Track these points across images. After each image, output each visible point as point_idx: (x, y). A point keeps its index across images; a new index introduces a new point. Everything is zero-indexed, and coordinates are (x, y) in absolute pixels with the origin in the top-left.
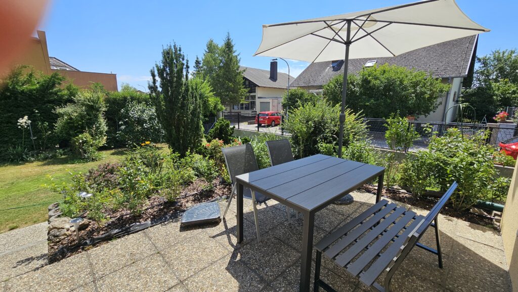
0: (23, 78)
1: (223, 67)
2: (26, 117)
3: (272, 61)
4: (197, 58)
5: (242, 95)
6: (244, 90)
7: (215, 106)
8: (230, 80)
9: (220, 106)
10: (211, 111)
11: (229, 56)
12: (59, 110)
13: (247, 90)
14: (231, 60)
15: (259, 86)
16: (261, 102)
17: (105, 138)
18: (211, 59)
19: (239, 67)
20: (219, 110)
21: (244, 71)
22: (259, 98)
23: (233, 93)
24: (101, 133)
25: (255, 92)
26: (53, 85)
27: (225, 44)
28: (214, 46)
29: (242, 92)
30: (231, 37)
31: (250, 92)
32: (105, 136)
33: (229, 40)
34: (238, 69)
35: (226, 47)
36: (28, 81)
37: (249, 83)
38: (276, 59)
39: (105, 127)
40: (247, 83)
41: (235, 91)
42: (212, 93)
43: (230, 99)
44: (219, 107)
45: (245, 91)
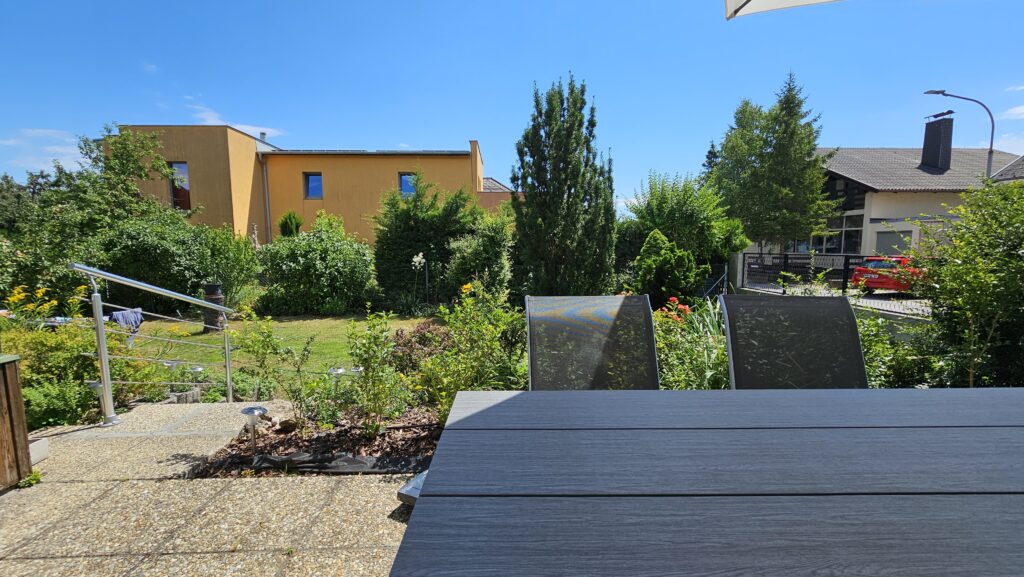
0: (427, 201)
1: (770, 155)
2: (421, 254)
3: (933, 119)
4: (713, 146)
5: (820, 216)
6: (823, 204)
7: (728, 240)
8: (784, 183)
9: (740, 238)
10: (715, 251)
11: (788, 125)
12: (454, 245)
13: (833, 203)
14: (793, 133)
15: (875, 191)
16: (878, 233)
17: (507, 292)
18: (740, 141)
19: (814, 149)
20: (735, 249)
21: (830, 156)
22: (873, 221)
23: (791, 210)
24: (501, 282)
25: (862, 206)
26: (458, 208)
27: (780, 101)
28: (751, 113)
29: (820, 208)
30: (798, 84)
31: (845, 207)
32: (507, 288)
33: (790, 90)
34: (809, 154)
35: (782, 110)
36: (432, 205)
37: (847, 185)
38: (950, 112)
39: (508, 273)
40: (840, 185)
41: (800, 206)
42: (720, 209)
43: (784, 225)
44: (737, 242)
45: (828, 206)
